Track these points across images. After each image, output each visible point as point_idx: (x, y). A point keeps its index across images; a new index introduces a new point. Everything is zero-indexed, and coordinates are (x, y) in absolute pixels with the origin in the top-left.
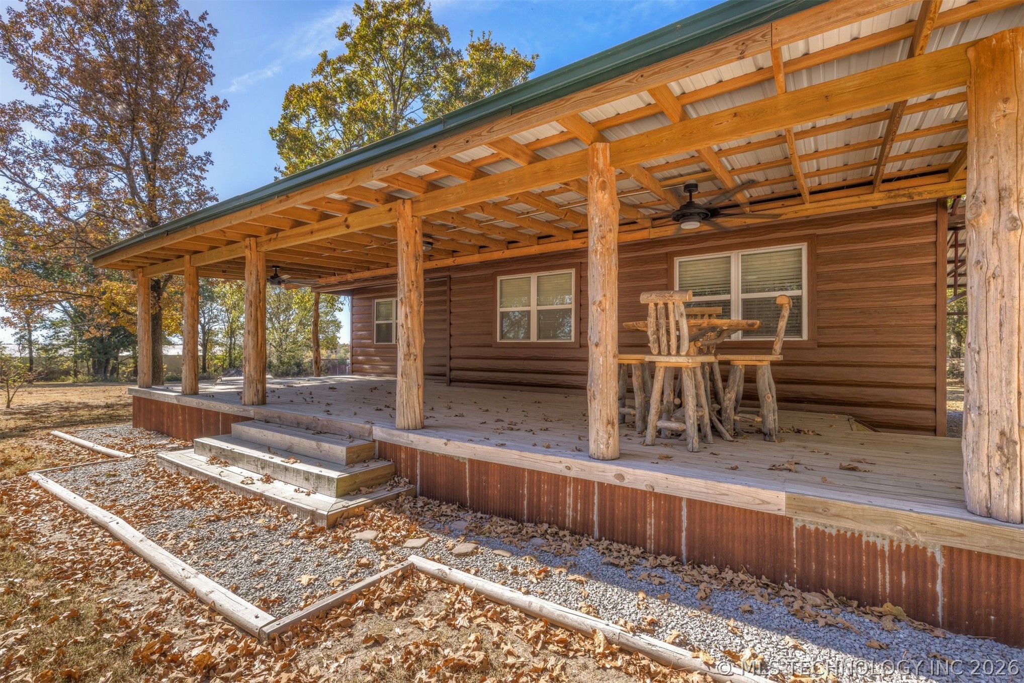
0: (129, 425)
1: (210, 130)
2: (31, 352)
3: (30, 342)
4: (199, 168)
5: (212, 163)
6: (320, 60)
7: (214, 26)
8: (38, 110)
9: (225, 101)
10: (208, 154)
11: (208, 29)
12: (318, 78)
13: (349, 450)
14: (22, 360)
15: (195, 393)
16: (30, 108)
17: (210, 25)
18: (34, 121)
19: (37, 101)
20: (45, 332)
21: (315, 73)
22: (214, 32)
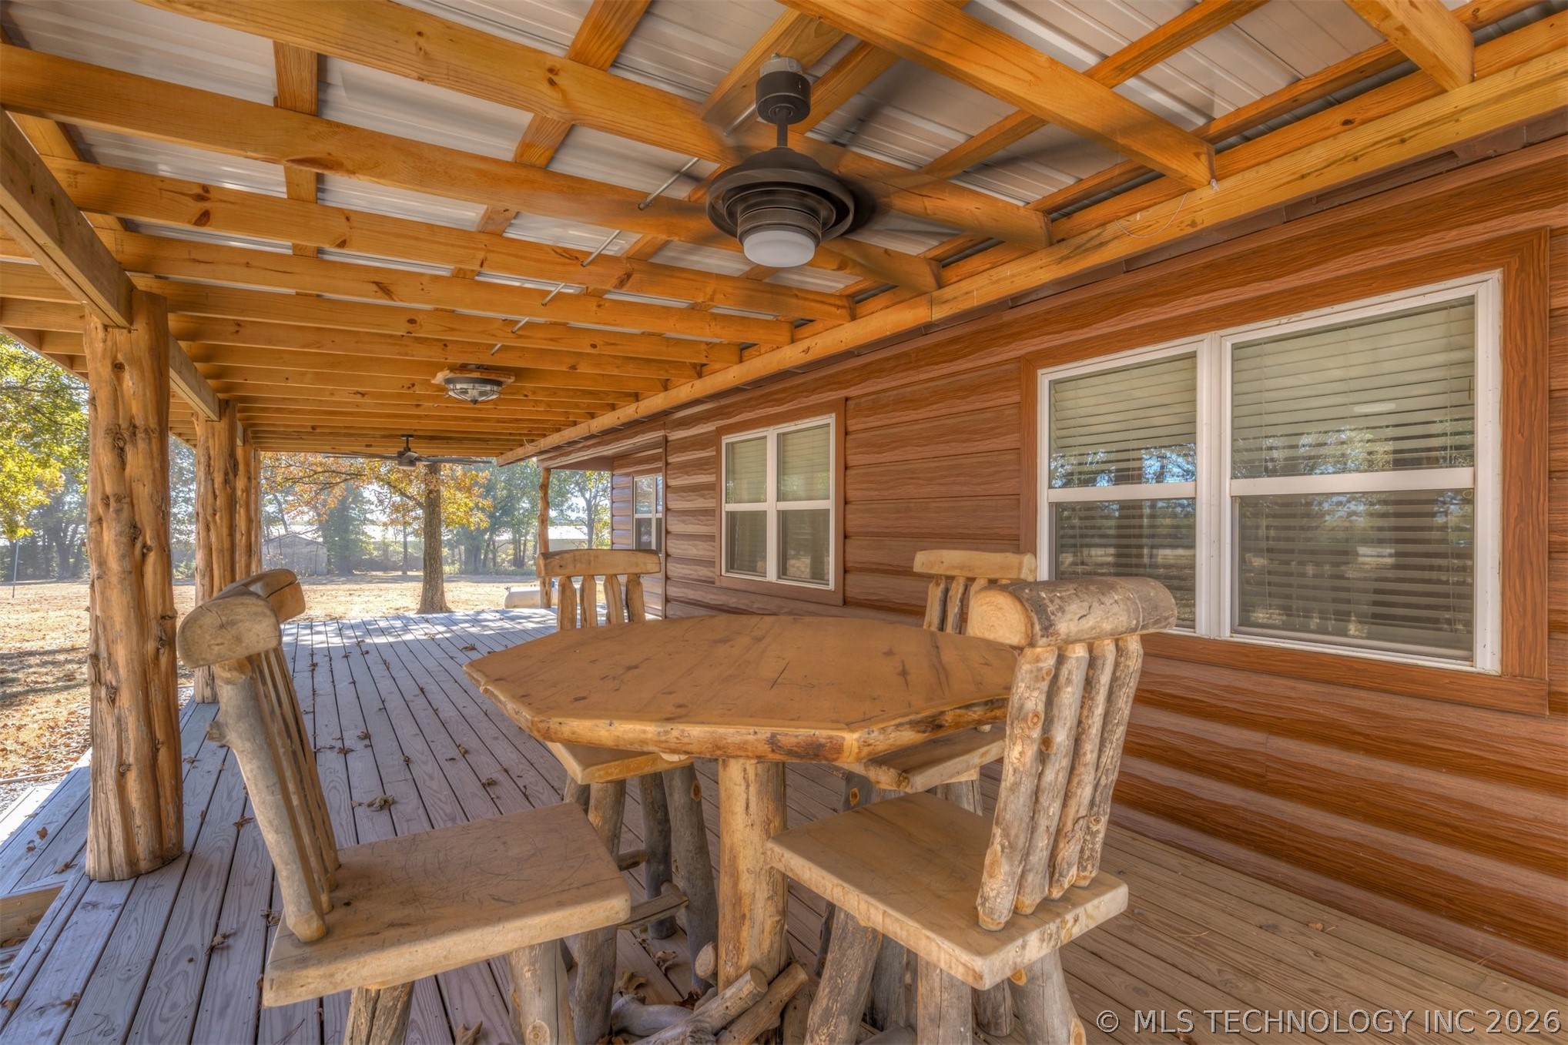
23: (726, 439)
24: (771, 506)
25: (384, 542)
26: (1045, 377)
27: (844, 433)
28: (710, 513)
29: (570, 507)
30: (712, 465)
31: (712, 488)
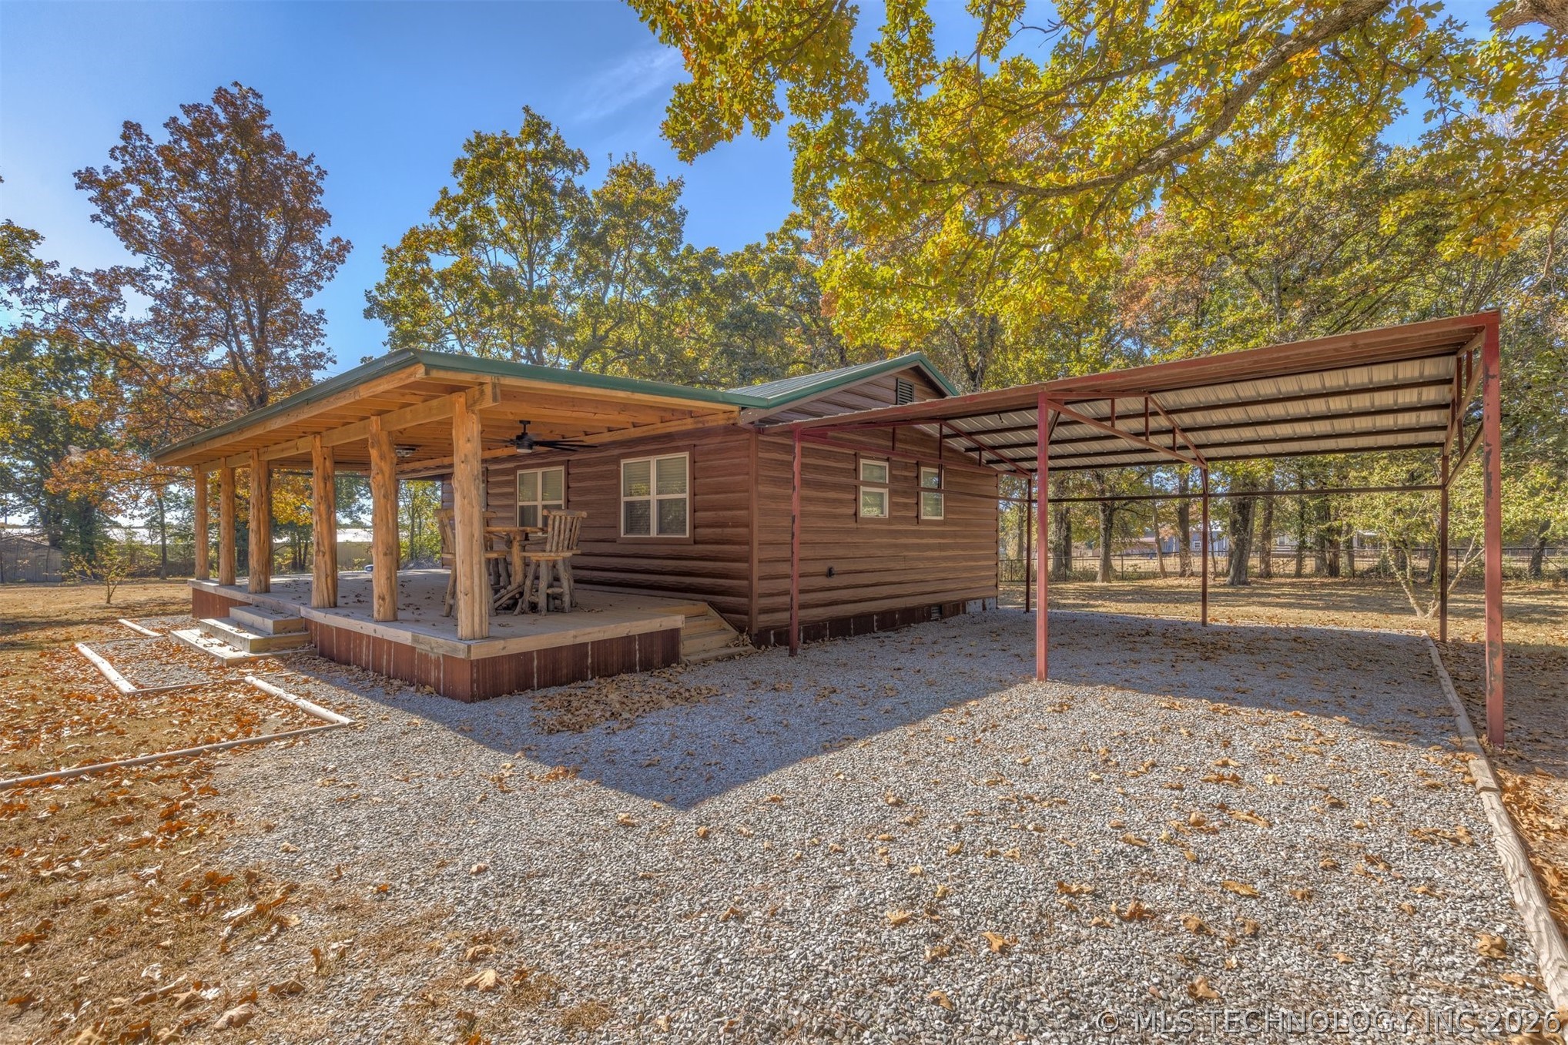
0: (190, 616)
1: (329, 279)
2: (164, 539)
3: (163, 526)
4: (312, 328)
5: (325, 321)
6: (439, 197)
7: (323, 168)
8: (138, 274)
9: (349, 242)
10: (321, 312)
11: (316, 172)
12: (436, 220)
13: (275, 623)
14: (154, 548)
15: (231, 584)
16: (129, 271)
17: (317, 167)
18: (134, 285)
19: (138, 262)
20: (179, 514)
21: (432, 214)
22: (322, 174)
23: (519, 472)
24: (539, 503)
25: (131, 547)
26: (623, 462)
27: (568, 474)
28: (511, 507)
29: (360, 509)
30: (512, 483)
31: (513, 495)
